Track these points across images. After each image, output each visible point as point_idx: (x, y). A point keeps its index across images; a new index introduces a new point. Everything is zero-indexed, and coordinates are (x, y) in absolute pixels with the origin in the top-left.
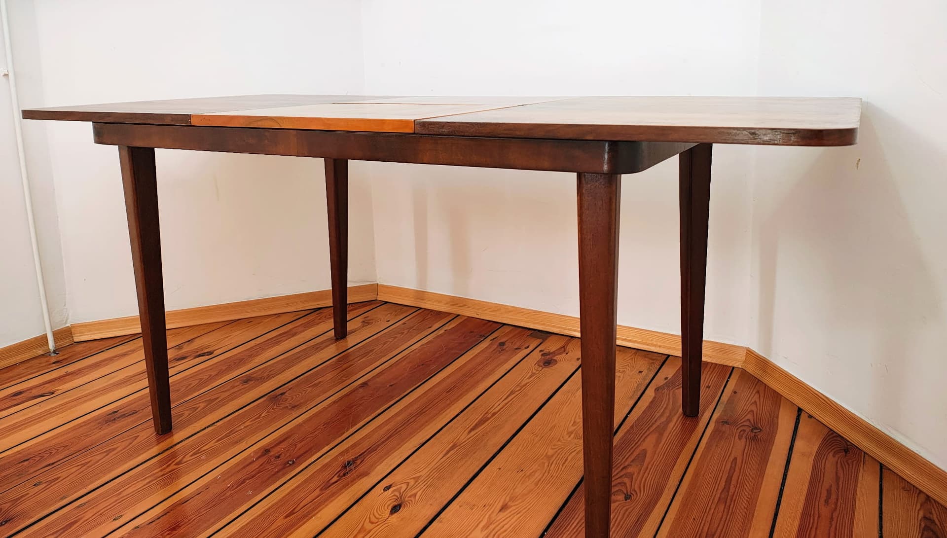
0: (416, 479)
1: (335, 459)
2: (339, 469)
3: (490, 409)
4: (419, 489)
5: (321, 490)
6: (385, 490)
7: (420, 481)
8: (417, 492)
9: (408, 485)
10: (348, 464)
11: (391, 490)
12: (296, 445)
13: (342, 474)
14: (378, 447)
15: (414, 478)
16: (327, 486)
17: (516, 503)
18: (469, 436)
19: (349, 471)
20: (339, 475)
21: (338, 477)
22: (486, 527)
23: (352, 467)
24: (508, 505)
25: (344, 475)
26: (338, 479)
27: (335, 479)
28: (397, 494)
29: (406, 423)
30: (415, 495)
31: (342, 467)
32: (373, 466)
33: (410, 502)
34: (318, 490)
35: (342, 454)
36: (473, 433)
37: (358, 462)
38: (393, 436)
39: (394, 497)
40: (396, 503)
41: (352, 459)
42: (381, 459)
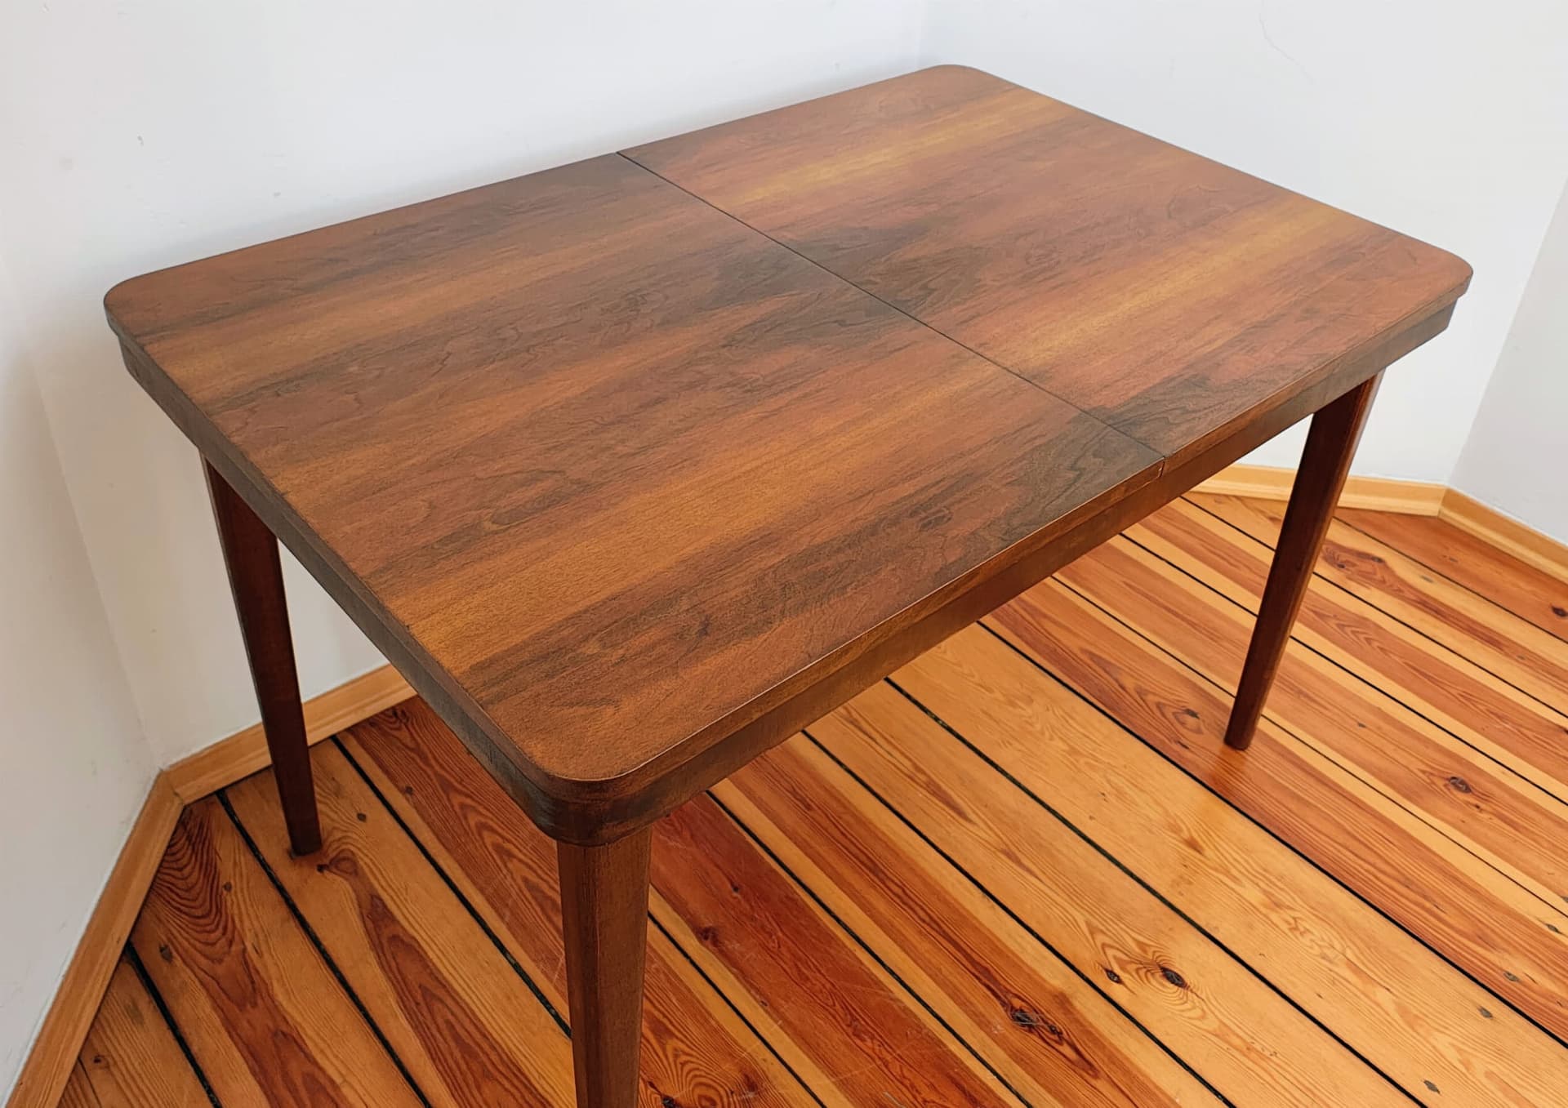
0: (1093, 931)
1: (1000, 1041)
2: (1036, 1039)
3: (902, 771)
4: (1123, 933)
5: (1096, 1077)
6: (1119, 981)
7: (1103, 928)
8: (1134, 939)
9: (1111, 947)
10: (1019, 1019)
11: (1117, 970)
12: (925, 1101)
13: (1056, 1037)
14: (978, 963)
15: (1092, 933)
16: (1085, 1066)
17: (1183, 827)
18: (982, 825)
19: (1046, 1023)
20: (1056, 1042)
21: (1061, 1044)
22: (1235, 879)
23: (1033, 1016)
24: (1186, 838)
25: (1060, 1034)
26: (1065, 1045)
27: (1066, 1050)
28: (1132, 967)
29: (904, 899)
30: (1140, 944)
31: (1031, 1032)
32: (1039, 983)
33: (1157, 954)
34: (1098, 1084)
35: (983, 1023)
36: (972, 817)
37: (1017, 1003)
38: (944, 931)
39: (1142, 972)
40: (1159, 974)
41: (1006, 1011)
42: (1017, 965)
